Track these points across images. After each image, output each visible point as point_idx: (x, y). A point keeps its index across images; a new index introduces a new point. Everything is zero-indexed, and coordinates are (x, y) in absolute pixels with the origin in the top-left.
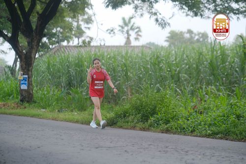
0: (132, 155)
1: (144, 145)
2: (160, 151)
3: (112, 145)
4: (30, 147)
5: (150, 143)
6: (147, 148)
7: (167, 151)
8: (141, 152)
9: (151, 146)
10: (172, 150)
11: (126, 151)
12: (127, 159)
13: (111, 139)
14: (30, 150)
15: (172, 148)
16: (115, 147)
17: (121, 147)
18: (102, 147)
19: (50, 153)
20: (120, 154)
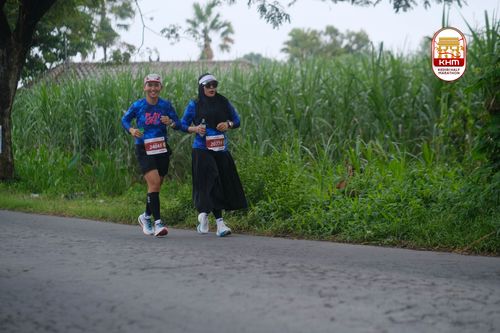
0: (213, 282)
1: (238, 261)
2: (270, 273)
3: (174, 263)
4: (9, 270)
5: (249, 258)
6: (244, 268)
7: (285, 273)
8: (231, 276)
9: (252, 264)
10: (294, 270)
11: (201, 274)
12: (203, 290)
13: (172, 250)
14: (8, 277)
15: (295, 267)
16: (180, 267)
17: (191, 266)
18: (153, 268)
19: (48, 282)
20: (189, 281)
